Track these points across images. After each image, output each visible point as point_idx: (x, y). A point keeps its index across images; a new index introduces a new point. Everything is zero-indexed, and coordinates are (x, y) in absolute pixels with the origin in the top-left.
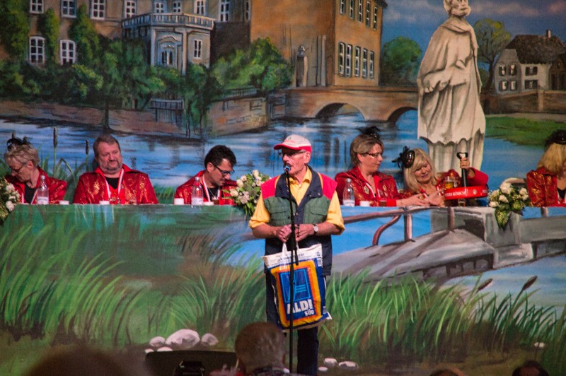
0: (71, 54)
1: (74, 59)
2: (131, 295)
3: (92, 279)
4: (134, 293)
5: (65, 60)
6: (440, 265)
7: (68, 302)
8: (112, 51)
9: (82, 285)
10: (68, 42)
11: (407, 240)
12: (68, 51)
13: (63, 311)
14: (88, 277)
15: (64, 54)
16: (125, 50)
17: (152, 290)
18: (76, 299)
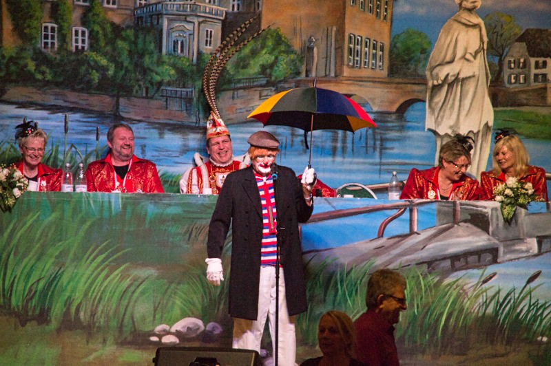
0: (83, 41)
1: (86, 46)
2: (137, 283)
3: (98, 266)
4: (140, 281)
5: (77, 47)
6: (444, 258)
7: (75, 289)
8: (124, 39)
9: (88, 272)
10: (80, 29)
11: (412, 232)
12: (80, 38)
13: (69, 297)
14: (94, 264)
15: (77, 41)
16: (136, 37)
17: (158, 278)
18: (82, 287)
